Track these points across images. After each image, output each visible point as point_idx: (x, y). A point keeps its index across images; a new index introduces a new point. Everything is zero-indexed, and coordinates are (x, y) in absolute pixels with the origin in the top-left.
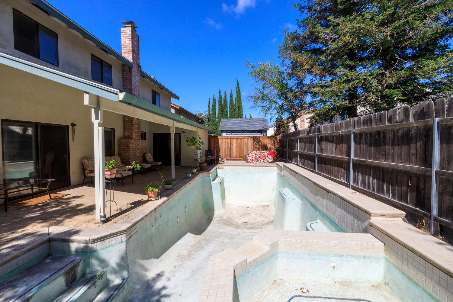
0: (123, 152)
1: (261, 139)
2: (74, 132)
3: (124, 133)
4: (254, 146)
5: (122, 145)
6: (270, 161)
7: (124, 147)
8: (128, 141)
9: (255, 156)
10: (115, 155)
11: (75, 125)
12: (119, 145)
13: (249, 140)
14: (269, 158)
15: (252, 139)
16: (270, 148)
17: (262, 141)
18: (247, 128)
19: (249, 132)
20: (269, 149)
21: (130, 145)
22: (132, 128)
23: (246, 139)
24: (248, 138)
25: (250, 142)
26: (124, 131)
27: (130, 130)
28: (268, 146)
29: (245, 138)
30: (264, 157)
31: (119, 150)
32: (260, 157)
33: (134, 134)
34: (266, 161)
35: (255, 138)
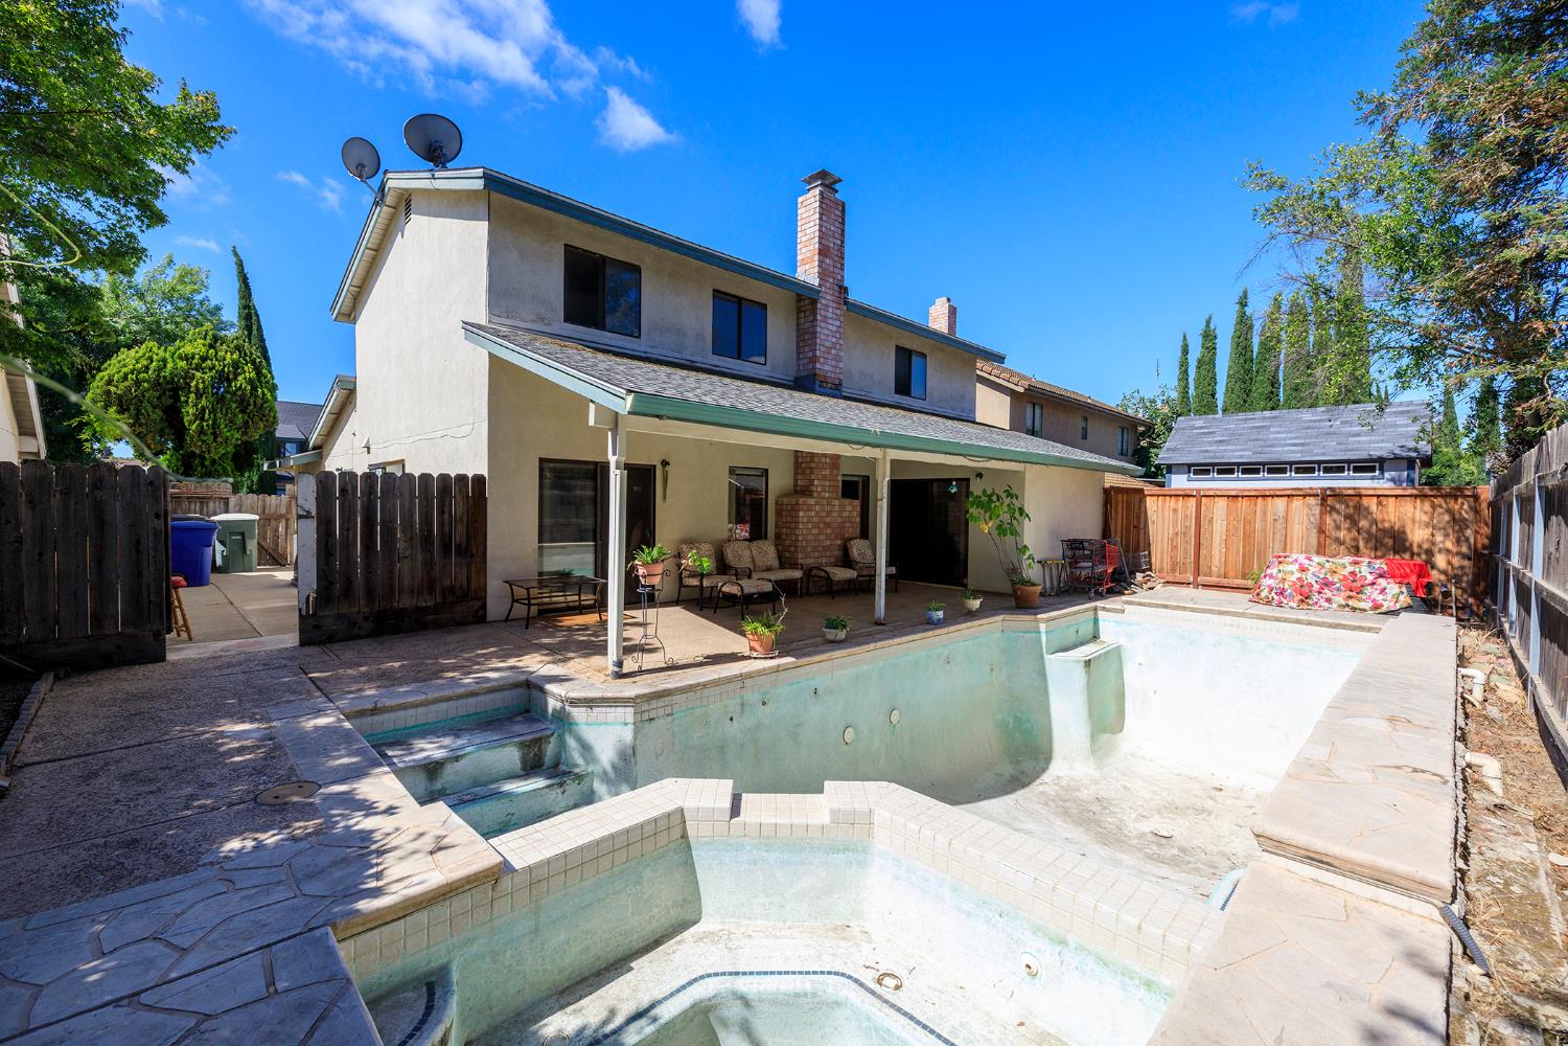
0: (784, 531)
1: (1365, 501)
2: (665, 481)
3: (796, 481)
4: (1321, 531)
5: (784, 513)
6: (1386, 604)
7: (789, 519)
8: (797, 504)
9: (1298, 575)
10: (766, 538)
11: (668, 463)
12: (778, 513)
13: (1297, 503)
14: (1383, 591)
15: (1312, 501)
16: (1425, 546)
17: (1374, 508)
18: (1293, 452)
19: (1305, 468)
20: (1416, 550)
21: (801, 514)
22: (813, 465)
23: (1281, 503)
24: (1289, 496)
25: (1303, 515)
26: (796, 474)
27: (808, 471)
28: (1410, 536)
29: (1273, 496)
30: (1355, 587)
31: (777, 526)
32: (1326, 584)
33: (816, 482)
34: (1367, 605)
35: (1327, 498)
